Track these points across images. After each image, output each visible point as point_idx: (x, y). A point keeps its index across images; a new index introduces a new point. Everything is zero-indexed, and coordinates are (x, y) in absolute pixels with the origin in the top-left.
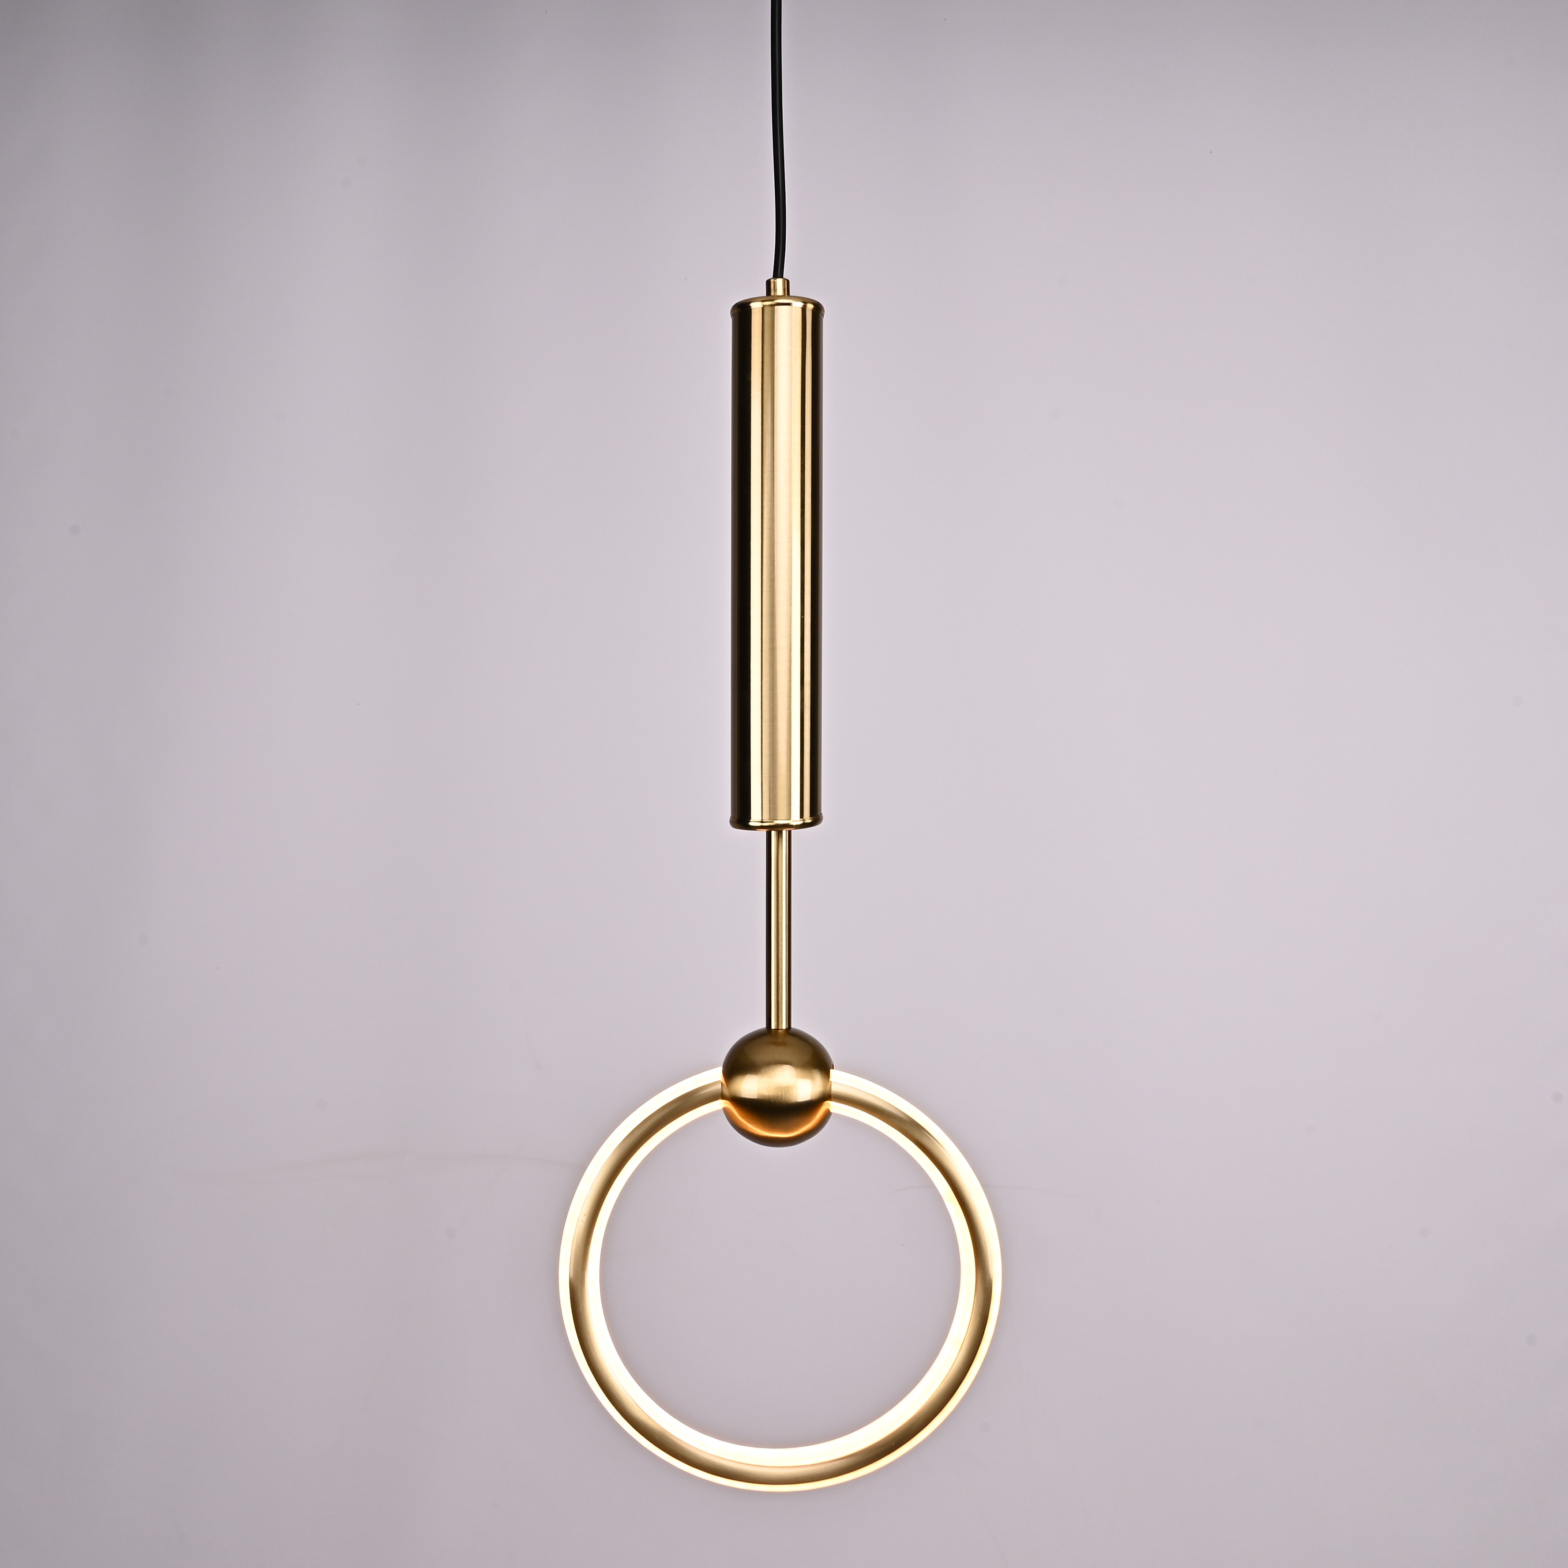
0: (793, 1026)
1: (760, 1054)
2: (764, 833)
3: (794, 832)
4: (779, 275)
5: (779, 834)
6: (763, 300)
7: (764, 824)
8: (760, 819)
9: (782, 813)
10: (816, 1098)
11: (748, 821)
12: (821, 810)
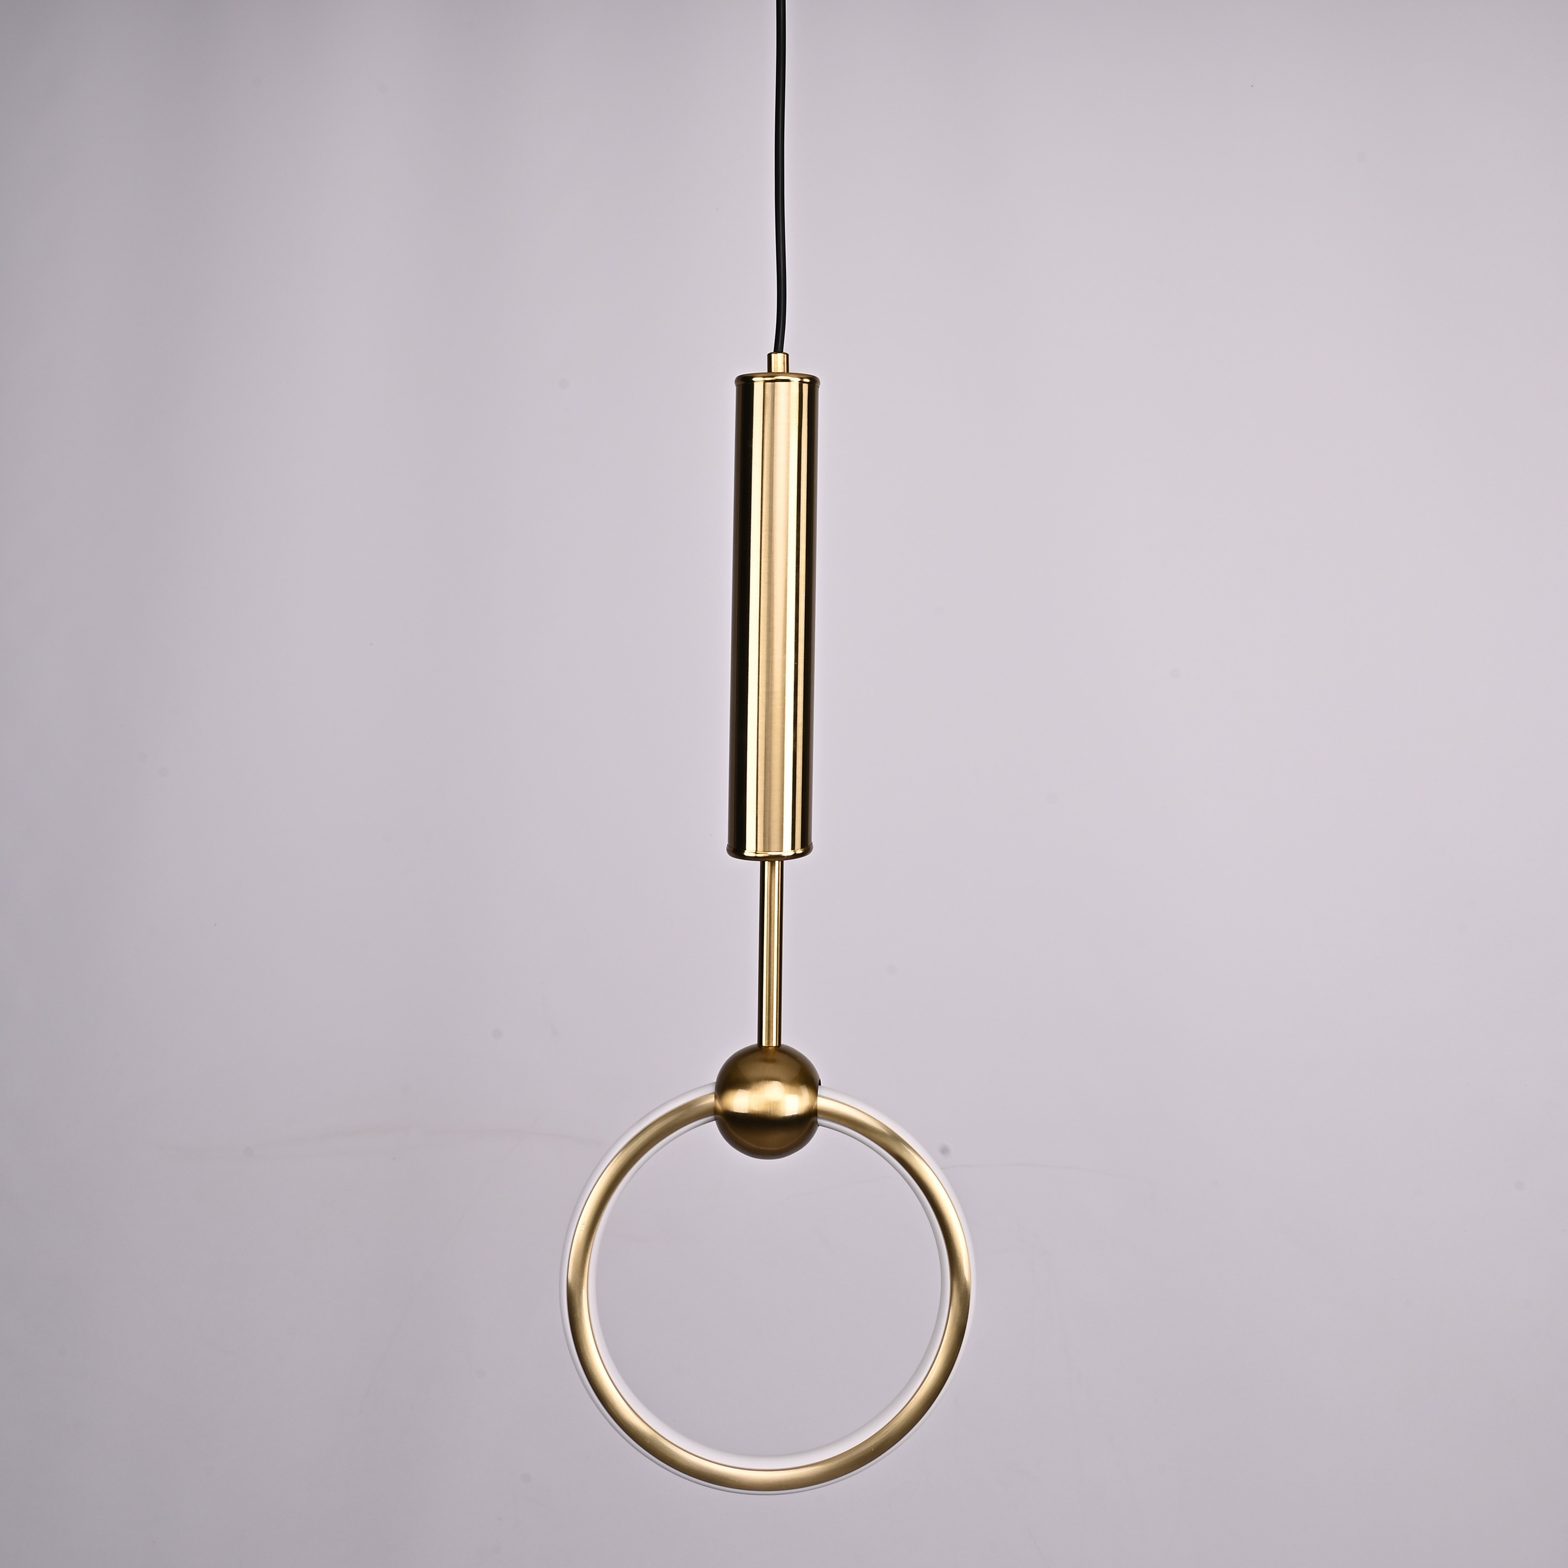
0: (782, 1043)
1: (752, 1070)
2: (758, 863)
3: (786, 862)
4: (779, 351)
5: (772, 865)
6: (763, 375)
7: (758, 855)
8: (755, 850)
9: (775, 845)
10: (803, 1113)
11: (744, 852)
12: (811, 840)
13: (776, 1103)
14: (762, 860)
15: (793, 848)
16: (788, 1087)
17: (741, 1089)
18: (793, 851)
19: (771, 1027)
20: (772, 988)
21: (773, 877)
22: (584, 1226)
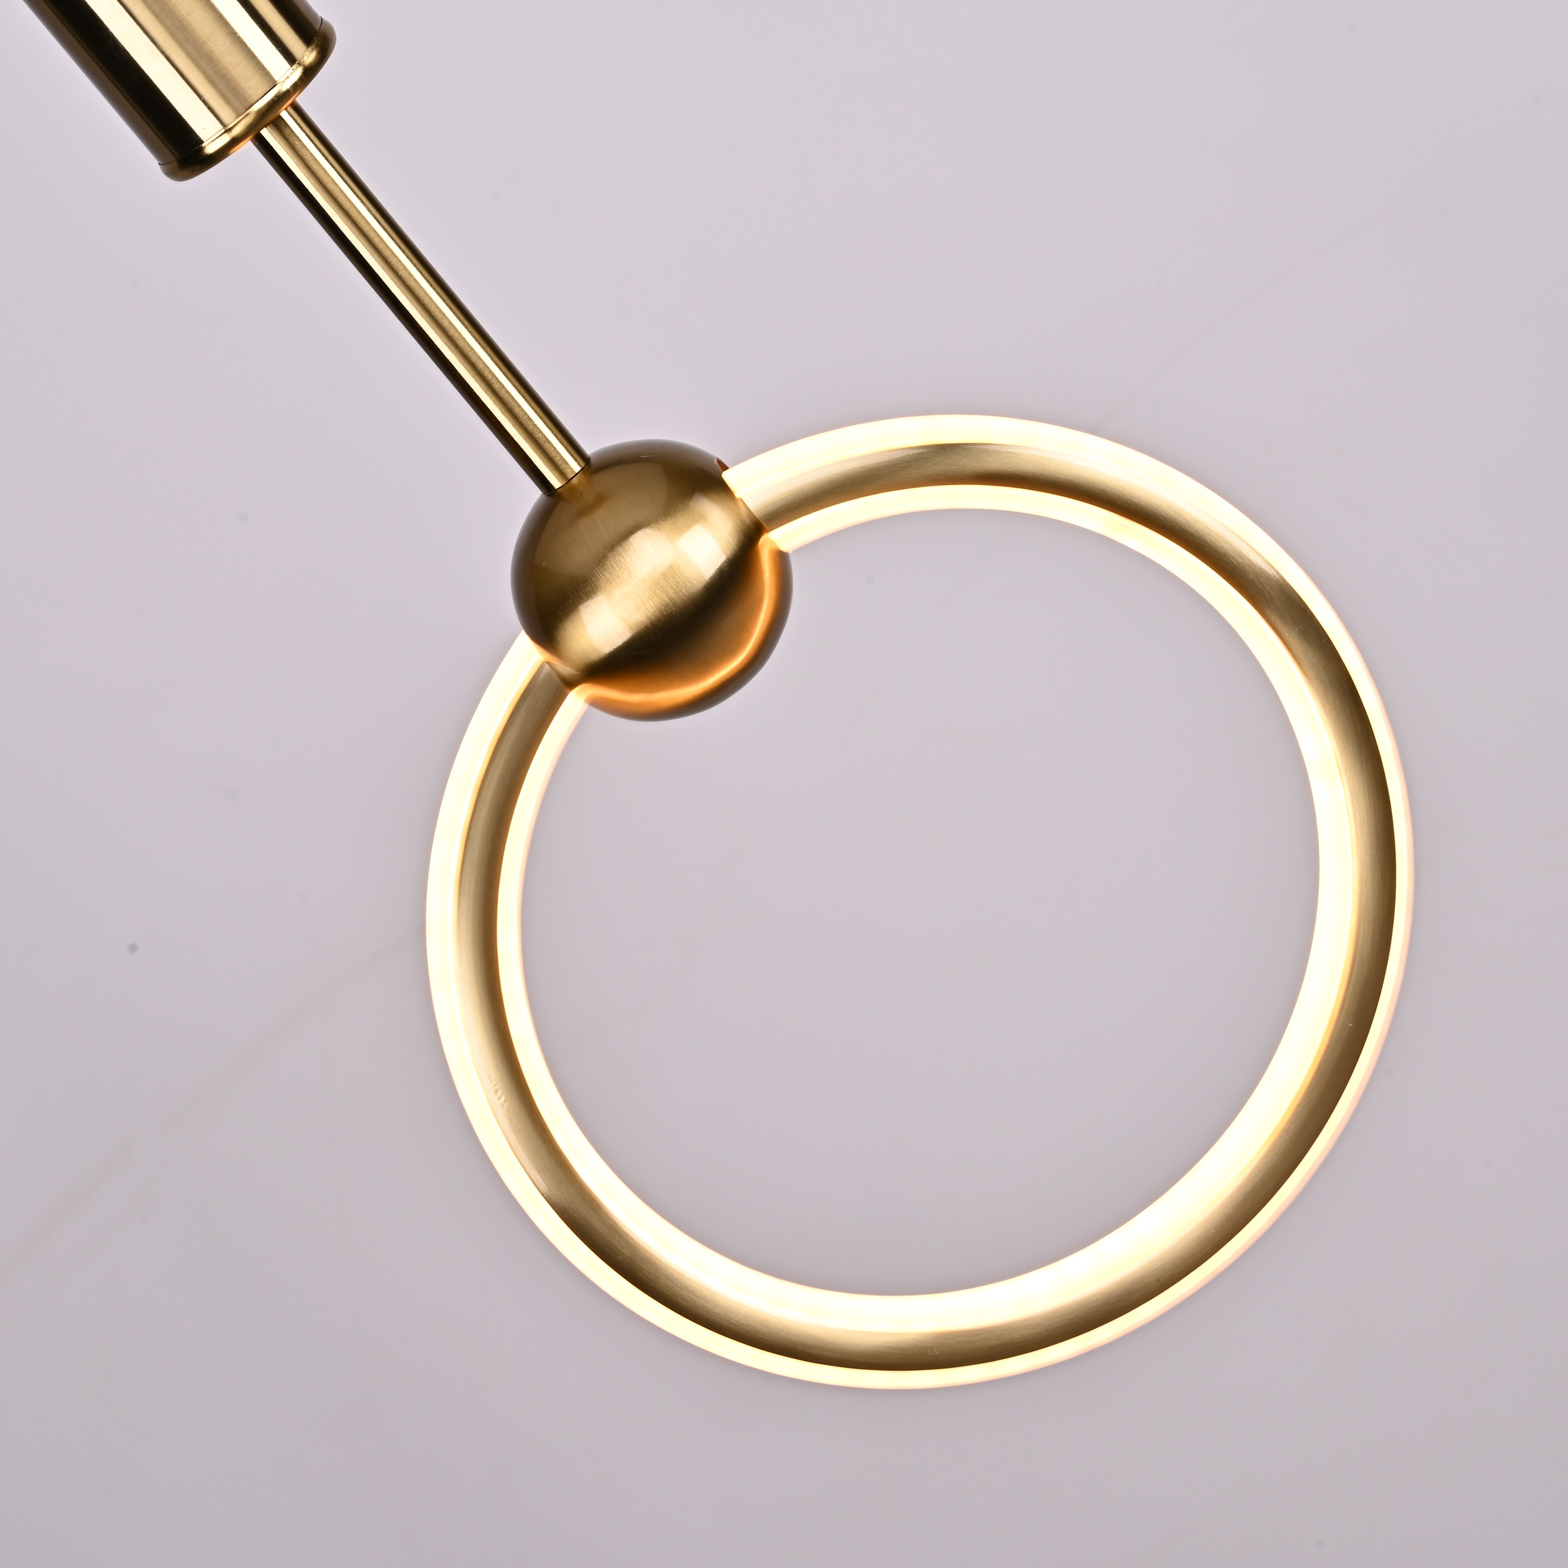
0: (589, 449)
2: (248, 147)
3: (301, 99)
5: (279, 126)
7: (236, 132)
8: (221, 127)
9: (251, 84)
10: (735, 548)
11: (202, 149)
12: (315, 15)
13: (670, 572)
14: (254, 133)
15: (291, 58)
16: (667, 526)
17: (580, 604)
18: (294, 67)
19: (541, 441)
20: (481, 366)
21: (303, 152)
22: (500, 1093)
